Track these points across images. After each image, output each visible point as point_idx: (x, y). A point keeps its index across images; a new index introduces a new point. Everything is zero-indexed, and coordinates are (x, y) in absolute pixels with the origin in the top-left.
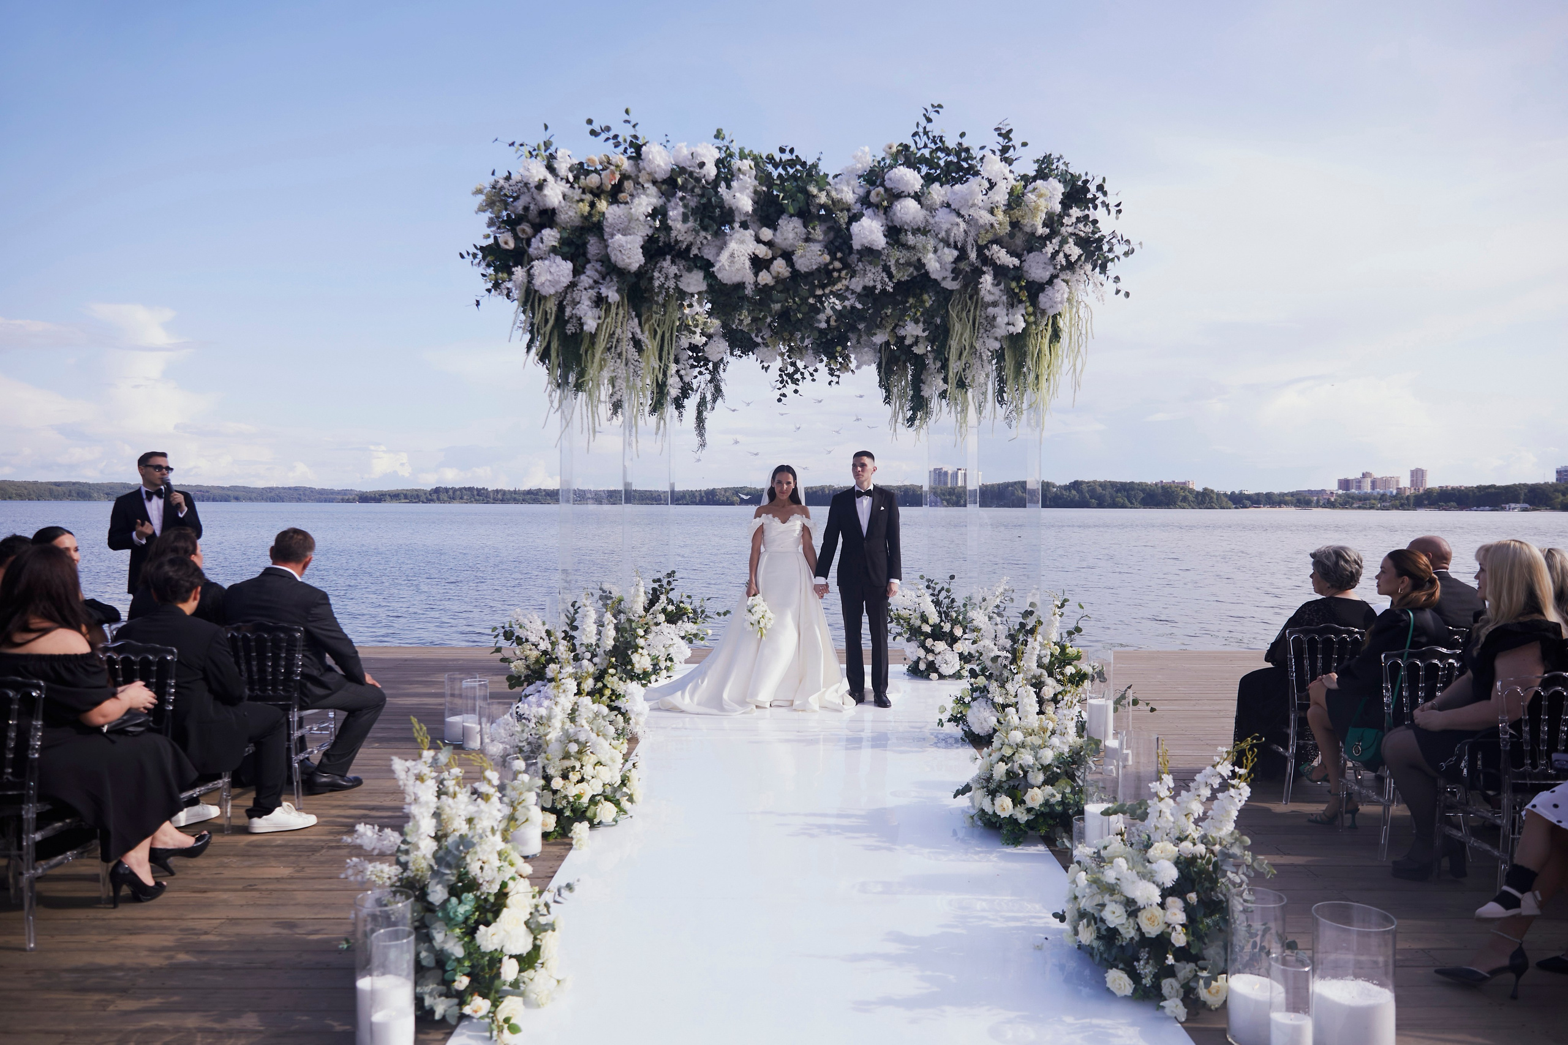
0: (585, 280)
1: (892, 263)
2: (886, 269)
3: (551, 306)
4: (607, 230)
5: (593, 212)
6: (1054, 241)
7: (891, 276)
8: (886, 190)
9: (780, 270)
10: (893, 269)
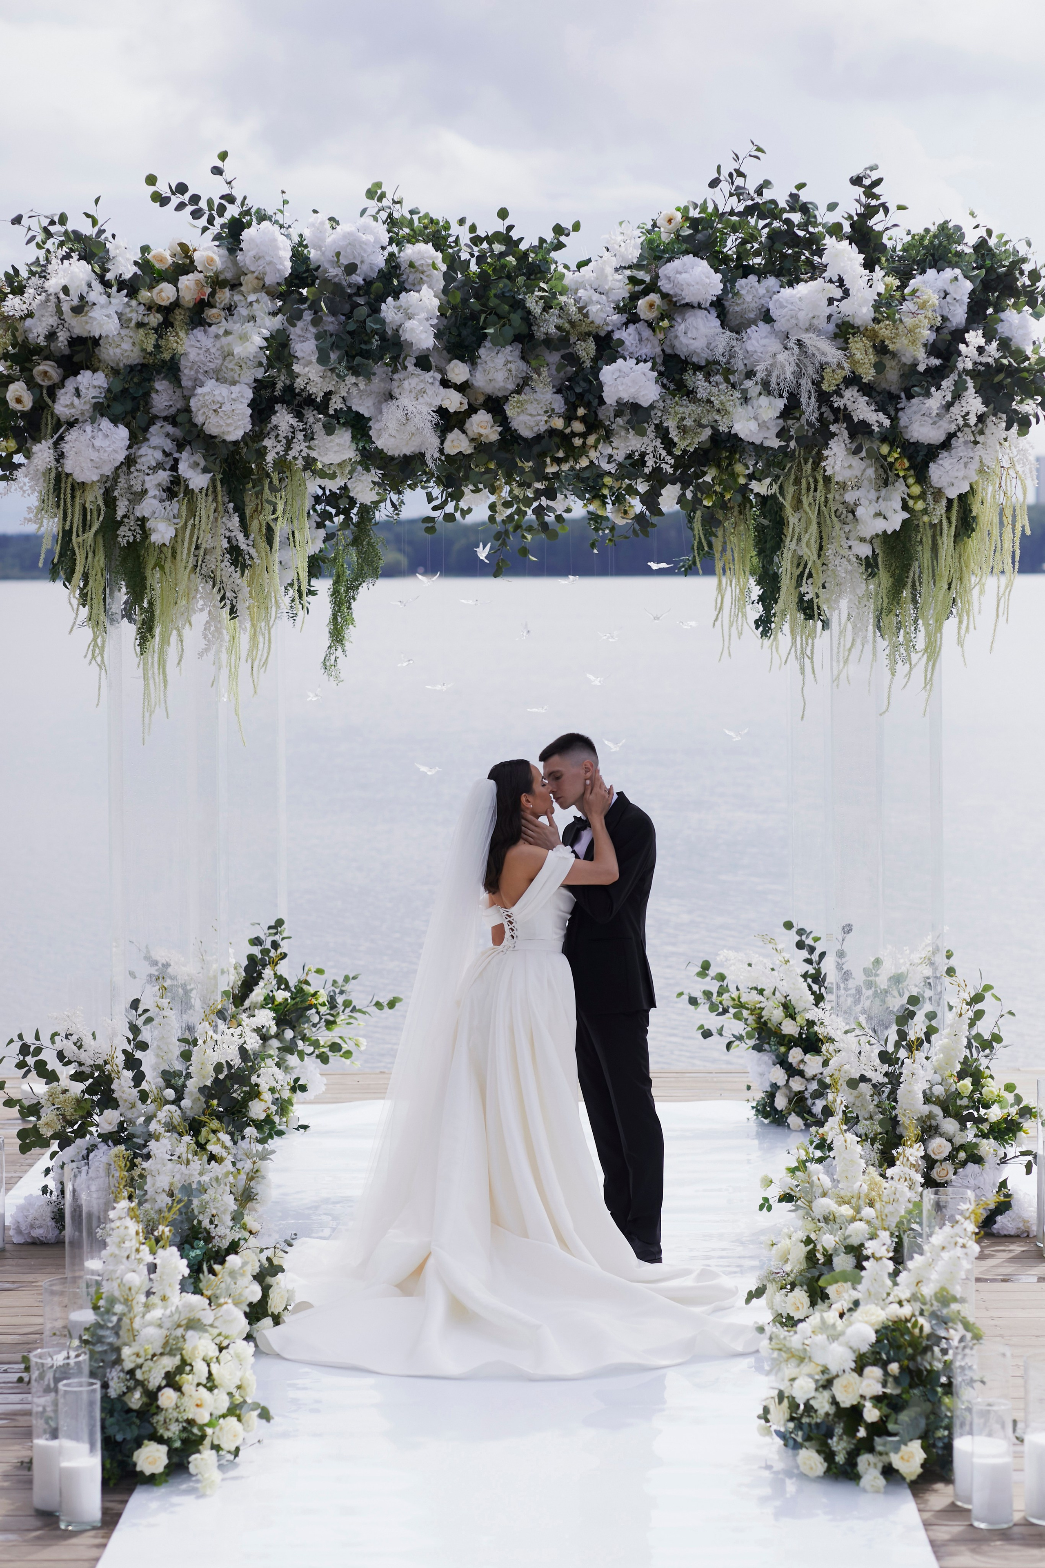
0: (149, 455)
1: (671, 424)
2: (662, 433)
3: (94, 498)
4: (186, 371)
5: (162, 342)
6: (945, 383)
7: (669, 444)
8: (665, 296)
9: (482, 431)
10: (674, 434)
